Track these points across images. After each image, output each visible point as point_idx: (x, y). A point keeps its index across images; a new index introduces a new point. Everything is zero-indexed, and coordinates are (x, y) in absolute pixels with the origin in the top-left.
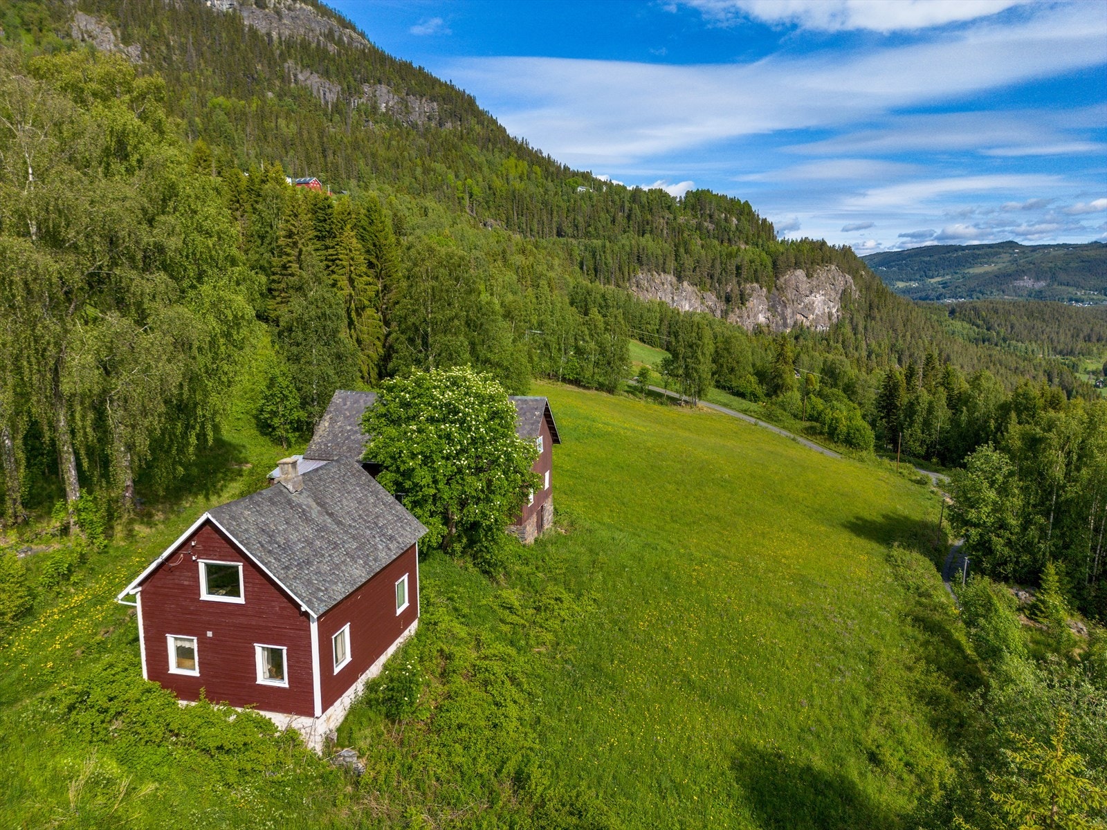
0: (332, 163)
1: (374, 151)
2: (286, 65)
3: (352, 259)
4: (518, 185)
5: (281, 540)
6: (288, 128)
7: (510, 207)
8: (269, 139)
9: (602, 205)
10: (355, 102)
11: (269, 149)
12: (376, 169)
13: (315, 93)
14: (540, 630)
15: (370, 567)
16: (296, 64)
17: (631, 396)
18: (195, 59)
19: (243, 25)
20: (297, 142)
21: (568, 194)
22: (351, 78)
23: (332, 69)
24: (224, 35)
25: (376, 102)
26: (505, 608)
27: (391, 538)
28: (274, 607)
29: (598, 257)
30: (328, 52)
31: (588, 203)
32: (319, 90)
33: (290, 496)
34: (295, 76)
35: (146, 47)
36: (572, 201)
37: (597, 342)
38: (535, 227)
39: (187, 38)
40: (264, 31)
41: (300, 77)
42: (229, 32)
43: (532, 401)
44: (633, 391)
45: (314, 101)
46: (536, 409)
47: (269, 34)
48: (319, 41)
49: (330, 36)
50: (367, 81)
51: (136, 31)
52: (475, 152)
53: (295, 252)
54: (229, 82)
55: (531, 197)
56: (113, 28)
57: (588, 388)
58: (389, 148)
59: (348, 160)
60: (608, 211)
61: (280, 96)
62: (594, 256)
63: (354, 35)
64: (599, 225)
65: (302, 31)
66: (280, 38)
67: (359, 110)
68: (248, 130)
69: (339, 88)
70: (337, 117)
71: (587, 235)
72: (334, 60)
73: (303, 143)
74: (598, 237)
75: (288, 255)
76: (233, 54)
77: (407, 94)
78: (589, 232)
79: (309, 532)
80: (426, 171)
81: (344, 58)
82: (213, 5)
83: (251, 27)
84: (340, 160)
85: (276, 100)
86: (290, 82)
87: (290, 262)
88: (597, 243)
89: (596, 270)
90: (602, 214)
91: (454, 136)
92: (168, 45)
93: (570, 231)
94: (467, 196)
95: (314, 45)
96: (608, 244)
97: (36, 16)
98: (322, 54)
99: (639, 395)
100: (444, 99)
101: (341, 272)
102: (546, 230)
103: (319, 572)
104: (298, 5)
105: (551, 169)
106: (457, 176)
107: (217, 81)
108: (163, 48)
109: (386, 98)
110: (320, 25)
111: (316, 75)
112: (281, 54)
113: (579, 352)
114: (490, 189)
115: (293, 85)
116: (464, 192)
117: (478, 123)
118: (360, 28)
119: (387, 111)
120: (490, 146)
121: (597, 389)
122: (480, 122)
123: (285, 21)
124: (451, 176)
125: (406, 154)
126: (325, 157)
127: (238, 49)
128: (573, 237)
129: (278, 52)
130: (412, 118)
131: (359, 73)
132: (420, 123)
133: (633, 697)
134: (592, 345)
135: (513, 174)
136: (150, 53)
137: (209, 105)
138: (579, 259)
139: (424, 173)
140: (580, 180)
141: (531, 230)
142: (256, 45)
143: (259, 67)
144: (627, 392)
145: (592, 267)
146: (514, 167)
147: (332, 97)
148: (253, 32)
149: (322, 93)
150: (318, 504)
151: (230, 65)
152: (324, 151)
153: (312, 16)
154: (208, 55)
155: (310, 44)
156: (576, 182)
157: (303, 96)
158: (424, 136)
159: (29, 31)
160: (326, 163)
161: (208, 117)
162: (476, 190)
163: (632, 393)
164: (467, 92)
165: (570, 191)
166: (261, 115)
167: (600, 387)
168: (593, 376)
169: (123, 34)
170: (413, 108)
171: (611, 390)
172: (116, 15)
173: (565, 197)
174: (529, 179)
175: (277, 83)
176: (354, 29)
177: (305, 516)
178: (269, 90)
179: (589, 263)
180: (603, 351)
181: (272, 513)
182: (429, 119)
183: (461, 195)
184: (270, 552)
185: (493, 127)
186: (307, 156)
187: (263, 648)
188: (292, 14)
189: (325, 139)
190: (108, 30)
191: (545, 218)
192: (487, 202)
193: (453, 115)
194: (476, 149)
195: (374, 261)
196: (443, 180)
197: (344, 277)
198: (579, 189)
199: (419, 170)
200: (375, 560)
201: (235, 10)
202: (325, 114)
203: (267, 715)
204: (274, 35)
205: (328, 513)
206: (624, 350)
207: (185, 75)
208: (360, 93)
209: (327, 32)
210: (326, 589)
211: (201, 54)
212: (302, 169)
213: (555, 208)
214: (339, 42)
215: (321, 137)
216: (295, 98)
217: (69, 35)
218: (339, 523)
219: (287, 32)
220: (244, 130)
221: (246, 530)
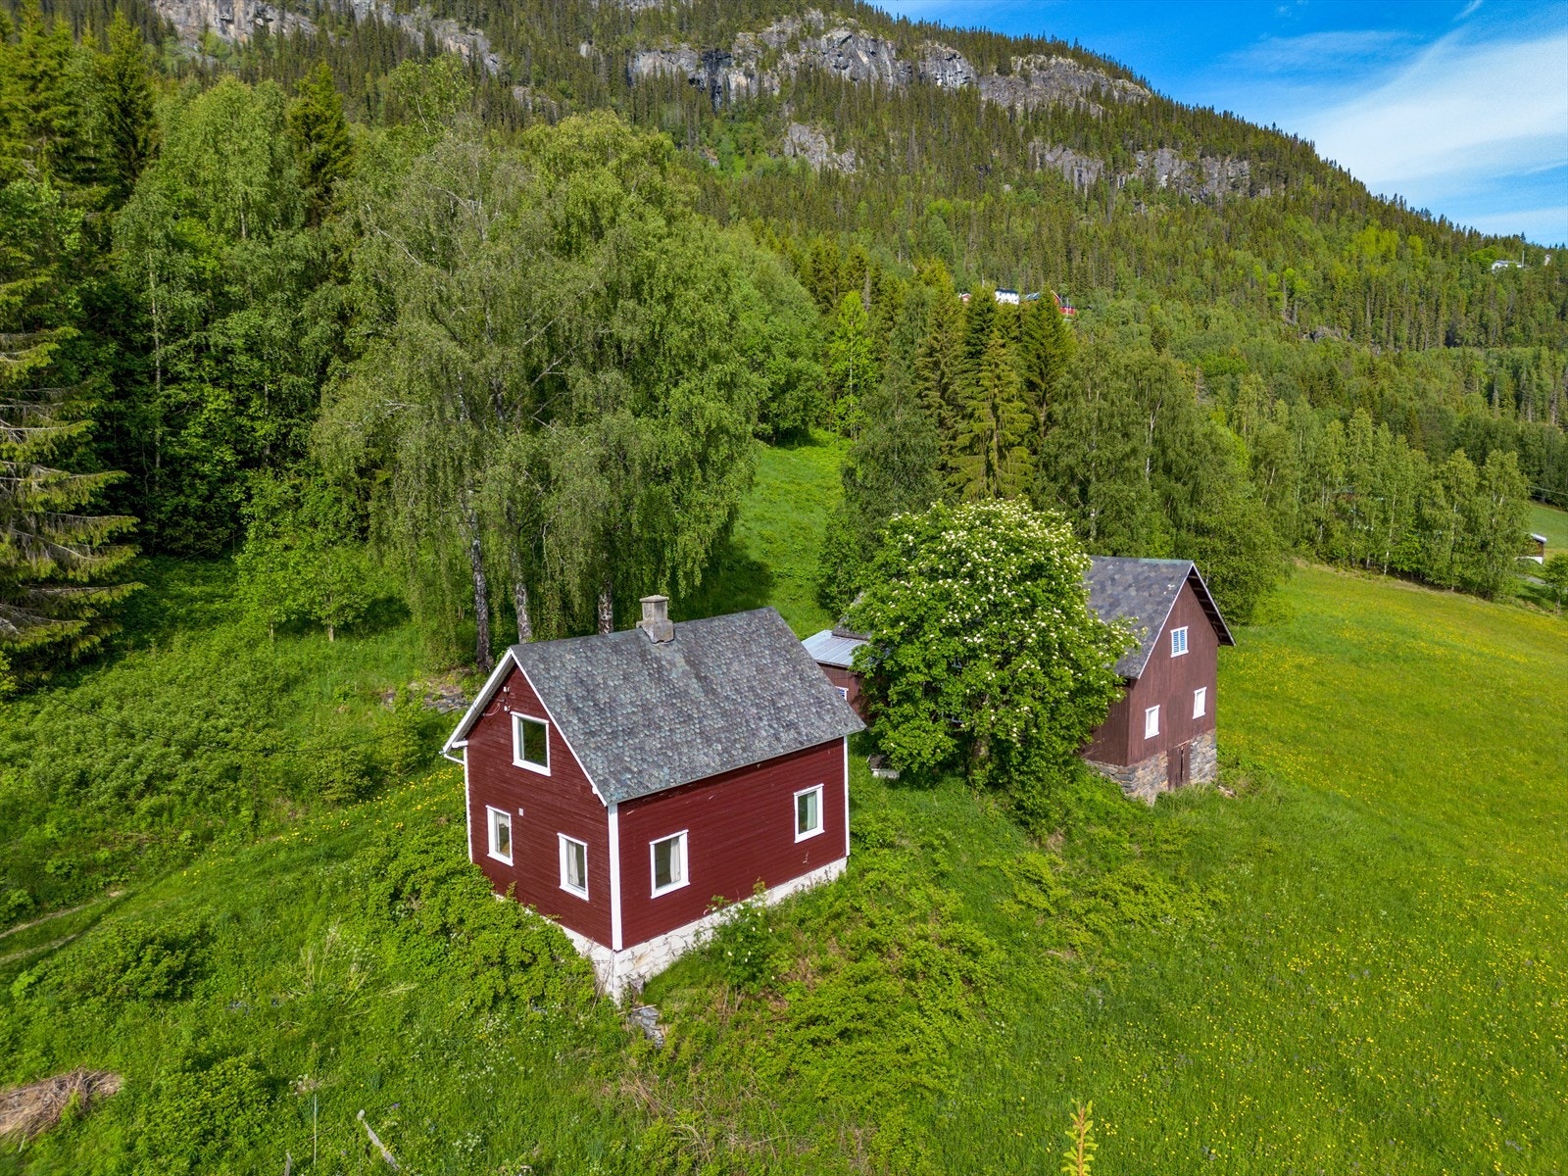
0: (1079, 268)
1: (1142, 244)
2: (1031, 145)
3: (999, 378)
4: (1378, 271)
5: (602, 698)
6: (1022, 228)
7: (1359, 305)
8: (997, 246)
9: (1540, 288)
10: (1123, 178)
11: (996, 259)
12: (1142, 269)
13: (1067, 177)
14: (1075, 925)
15: (732, 756)
16: (1045, 140)
17: (1531, 606)
18: (917, 157)
19: (980, 101)
20: (1034, 244)
21: (1471, 274)
22: (1119, 147)
23: (1093, 138)
24: (955, 119)
25: (1152, 175)
26: (1030, 880)
27: (790, 726)
28: (575, 785)
29: (1524, 376)
30: (1089, 116)
31: (1512, 286)
32: (1072, 171)
33: (649, 646)
34: (1042, 157)
35: (862, 151)
36: (1479, 286)
37: (1461, 510)
38: (1405, 334)
39: (909, 131)
40: (1005, 105)
41: (1049, 158)
42: (961, 113)
43: (1167, 567)
44: (1535, 597)
45: (1064, 187)
46: (1171, 580)
47: (1012, 108)
48: (1078, 104)
49: (1094, 94)
50: (1140, 147)
51: (851, 134)
52: (1307, 228)
53: (936, 376)
54: (956, 180)
55: (1400, 286)
56: (827, 135)
57: (1440, 587)
58: (1166, 236)
59: (1102, 261)
60: (1551, 298)
61: (1019, 188)
62: (1516, 374)
63: (1129, 85)
64: (1532, 323)
65: (1056, 95)
66: (1026, 109)
67: (1126, 191)
68: (971, 237)
69: (1101, 164)
70: (1094, 205)
71: (1507, 339)
72: (1097, 126)
73: (1041, 245)
74: (1527, 341)
75: (926, 379)
76: (964, 141)
77: (1202, 156)
78: (1511, 335)
79: (653, 694)
80: (1220, 264)
81: (1111, 121)
82: (945, 83)
83: (989, 103)
84: (1091, 264)
85: (1014, 194)
86: (1034, 167)
87: (927, 389)
88: (1524, 353)
89: (1518, 398)
90: (1539, 304)
91: (1273, 206)
92: (887, 145)
93: (1471, 336)
94: (1284, 295)
95: (1070, 111)
96: (1545, 352)
97: (750, 137)
98: (1082, 119)
99: (1550, 605)
100: (1260, 155)
101: (981, 396)
102: (1426, 337)
103: (642, 749)
104: (1053, 61)
105: (1443, 239)
106: (1270, 267)
107: (941, 181)
108: (881, 149)
109: (1168, 167)
110: (1084, 79)
111: (1070, 152)
112: (1027, 131)
113: (1424, 525)
114: (1325, 280)
115: (1038, 170)
116: (1280, 288)
117: (1315, 182)
118: (1138, 74)
119: (1169, 186)
120: (1334, 215)
121: (1458, 590)
122: (1320, 180)
123: (1035, 86)
124: (1260, 267)
125: (1190, 243)
126: (1070, 260)
127: (971, 135)
128: (1479, 344)
129: (1022, 129)
130: (1208, 189)
131: (1132, 137)
132: (1218, 195)
133: (1199, 1070)
134: (1453, 514)
135: (1371, 251)
136: (866, 158)
137: (926, 212)
138: (1485, 380)
139: (1216, 267)
140: (1500, 250)
141: (1396, 339)
142: (993, 125)
143: (996, 154)
144: (1524, 598)
145: (1510, 392)
146: (1372, 241)
147: (1089, 178)
148: (992, 107)
149: (1076, 174)
150: (688, 662)
151: (959, 158)
152: (1069, 252)
153: (1071, 72)
154: (933, 149)
155: (1065, 110)
156: (1491, 256)
157: (1051, 184)
158: (1224, 214)
159: (742, 155)
160: (1070, 269)
161: (923, 227)
162: (1301, 284)
163: (1536, 601)
164: (1300, 137)
165: (1476, 270)
166: (990, 217)
167: (1465, 587)
168: (1450, 568)
169: (837, 140)
170: (1210, 175)
171: (1486, 592)
172: (832, 119)
173: (1466, 281)
174: (1400, 257)
175: (1018, 171)
176: (1130, 77)
177: (659, 675)
178: (1006, 182)
179: (1506, 385)
180: (1472, 527)
181: (608, 662)
182: (1234, 186)
183: (1272, 294)
184: (577, 710)
185: (1342, 185)
186: (1045, 263)
187: (569, 842)
188: (1045, 74)
189: (1072, 236)
190: (822, 138)
191: (1424, 318)
192: (1319, 301)
193: (1277, 176)
194: (1307, 222)
195: (1037, 380)
196: (1245, 275)
197: (986, 404)
198: (1497, 265)
199: (1209, 264)
200: (744, 750)
201: (971, 84)
202: (1079, 203)
203: (570, 933)
204: (1019, 108)
205: (698, 677)
206: (1518, 524)
207: (903, 179)
208: (1129, 166)
209: (1090, 89)
210: (640, 772)
211: (924, 149)
212: (1037, 281)
213: (1444, 301)
214: (1108, 100)
215: (1066, 235)
216: (1038, 186)
217: (781, 152)
218: (709, 691)
219: (1036, 100)
220: (965, 238)
221: (556, 678)
